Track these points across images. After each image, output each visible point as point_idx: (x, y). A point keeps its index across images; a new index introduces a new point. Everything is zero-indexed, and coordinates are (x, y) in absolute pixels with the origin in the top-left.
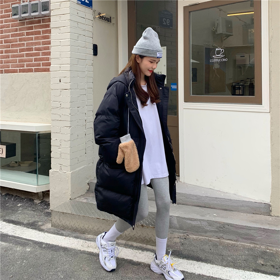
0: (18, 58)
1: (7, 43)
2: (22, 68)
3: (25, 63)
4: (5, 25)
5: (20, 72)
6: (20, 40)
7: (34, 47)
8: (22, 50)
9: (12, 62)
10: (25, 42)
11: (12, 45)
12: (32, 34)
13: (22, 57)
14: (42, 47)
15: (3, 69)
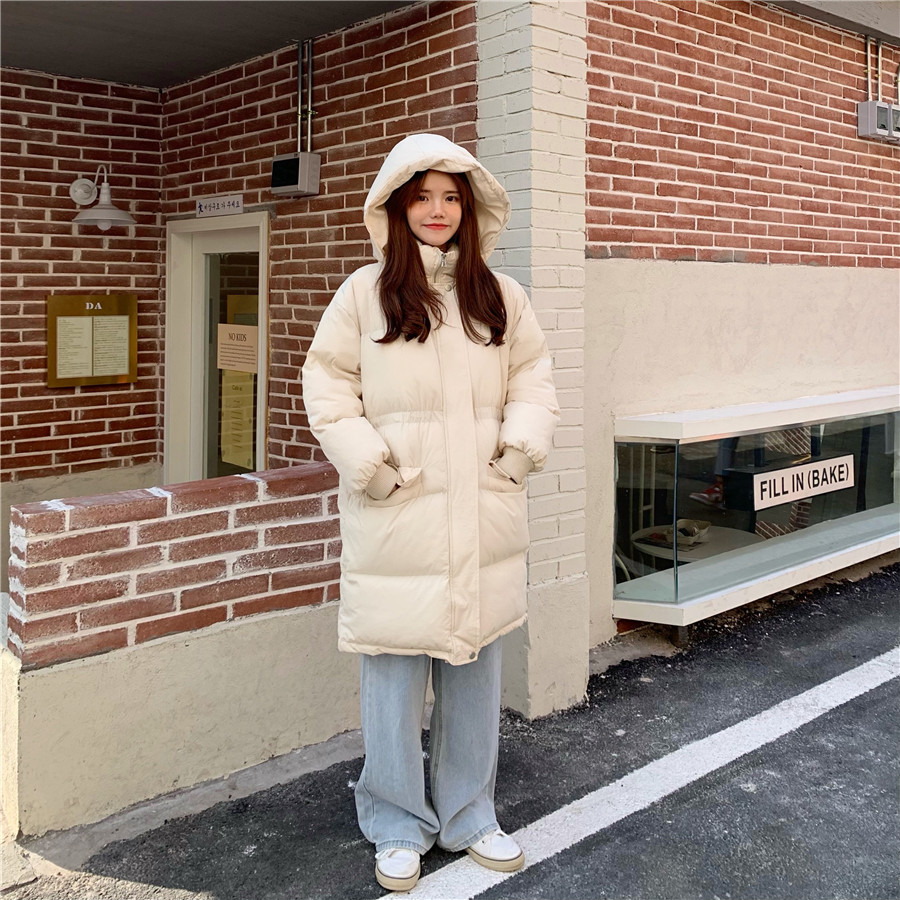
0: (856, 230)
1: (836, 186)
2: (862, 256)
3: (868, 244)
4: (831, 138)
5: (859, 265)
6: (861, 186)
7: (881, 208)
8: (862, 212)
9: (847, 237)
10: (868, 193)
11: (845, 194)
12: (878, 177)
13: (863, 228)
14: (894, 212)
15: (829, 255)
